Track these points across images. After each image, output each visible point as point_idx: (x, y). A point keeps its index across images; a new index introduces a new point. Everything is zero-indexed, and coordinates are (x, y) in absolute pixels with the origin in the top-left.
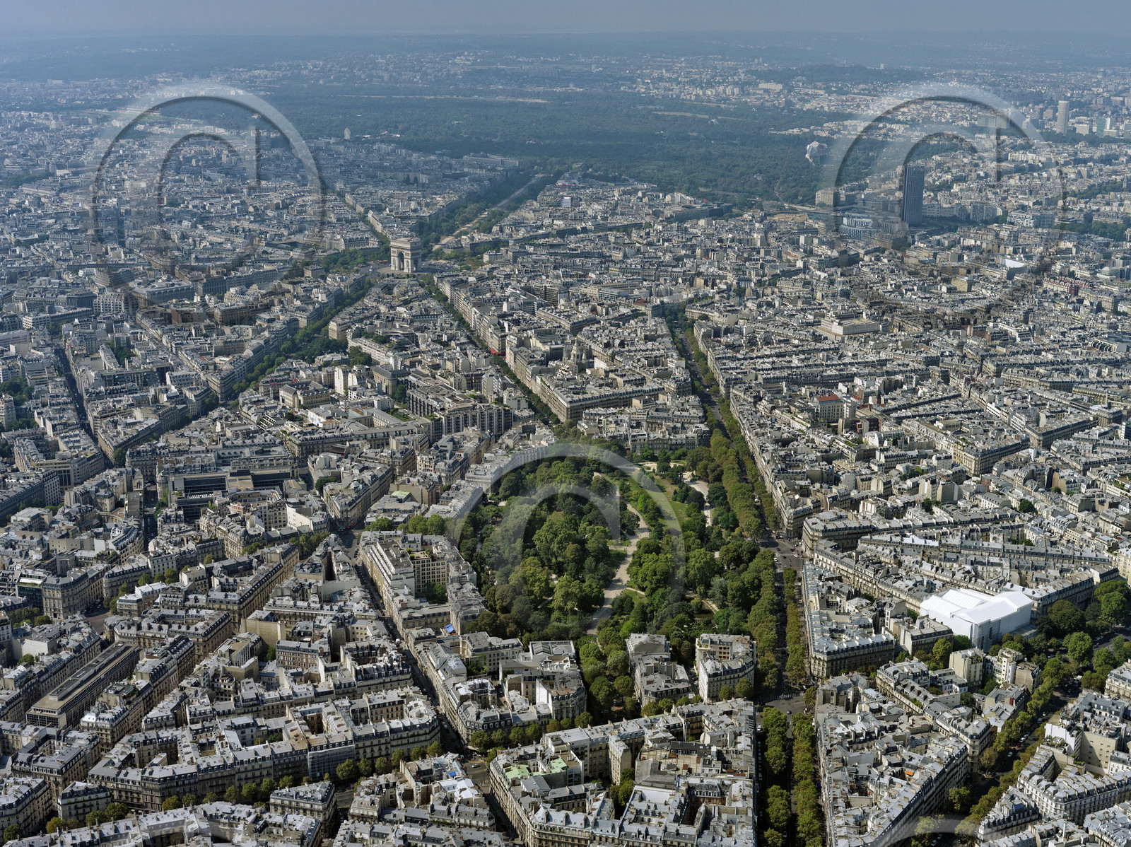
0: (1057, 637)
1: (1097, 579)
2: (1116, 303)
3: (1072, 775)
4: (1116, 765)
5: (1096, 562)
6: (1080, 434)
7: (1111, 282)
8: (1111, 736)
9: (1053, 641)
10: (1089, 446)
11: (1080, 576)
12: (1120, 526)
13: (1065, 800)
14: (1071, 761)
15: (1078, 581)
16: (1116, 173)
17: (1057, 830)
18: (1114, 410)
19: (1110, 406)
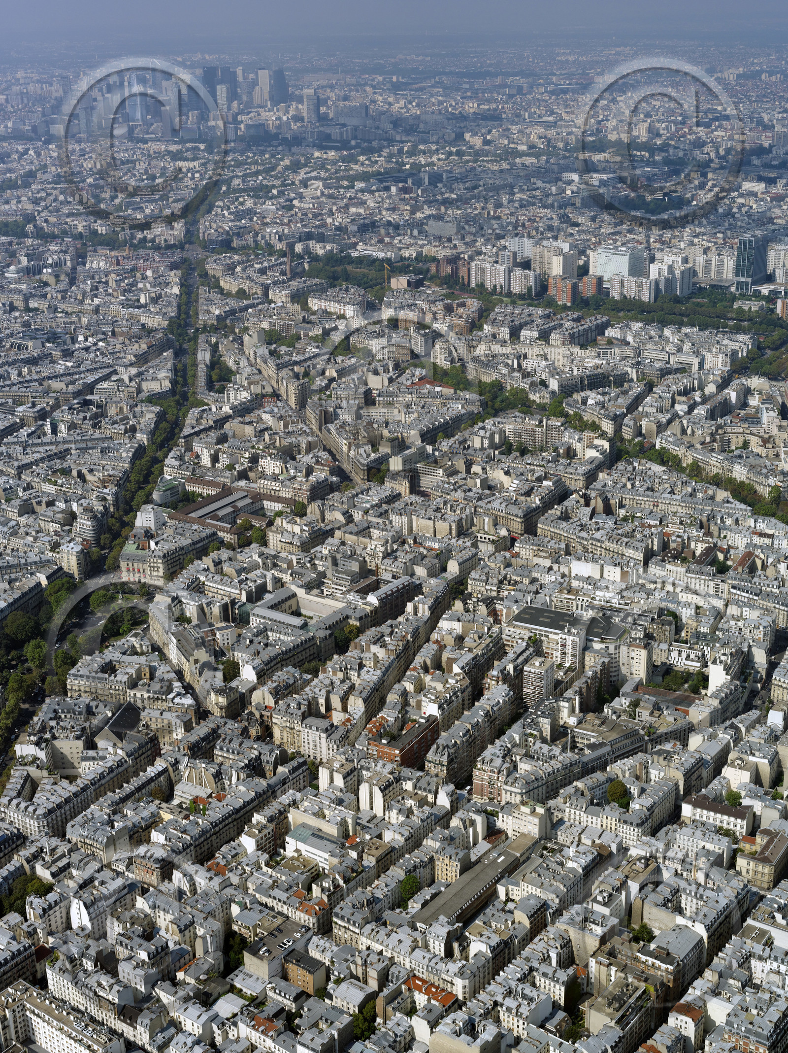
0: (16, 649)
1: (44, 582)
2: (26, 300)
3: (48, 787)
4: (87, 763)
5: (42, 564)
6: (10, 439)
7: (18, 281)
8: (78, 738)
9: (13, 653)
10: (19, 449)
11: (28, 583)
12: (58, 523)
13: (45, 815)
14: (45, 773)
15: (26, 588)
16: (10, 171)
17: (42, 849)
18: (38, 408)
19: (34, 405)
